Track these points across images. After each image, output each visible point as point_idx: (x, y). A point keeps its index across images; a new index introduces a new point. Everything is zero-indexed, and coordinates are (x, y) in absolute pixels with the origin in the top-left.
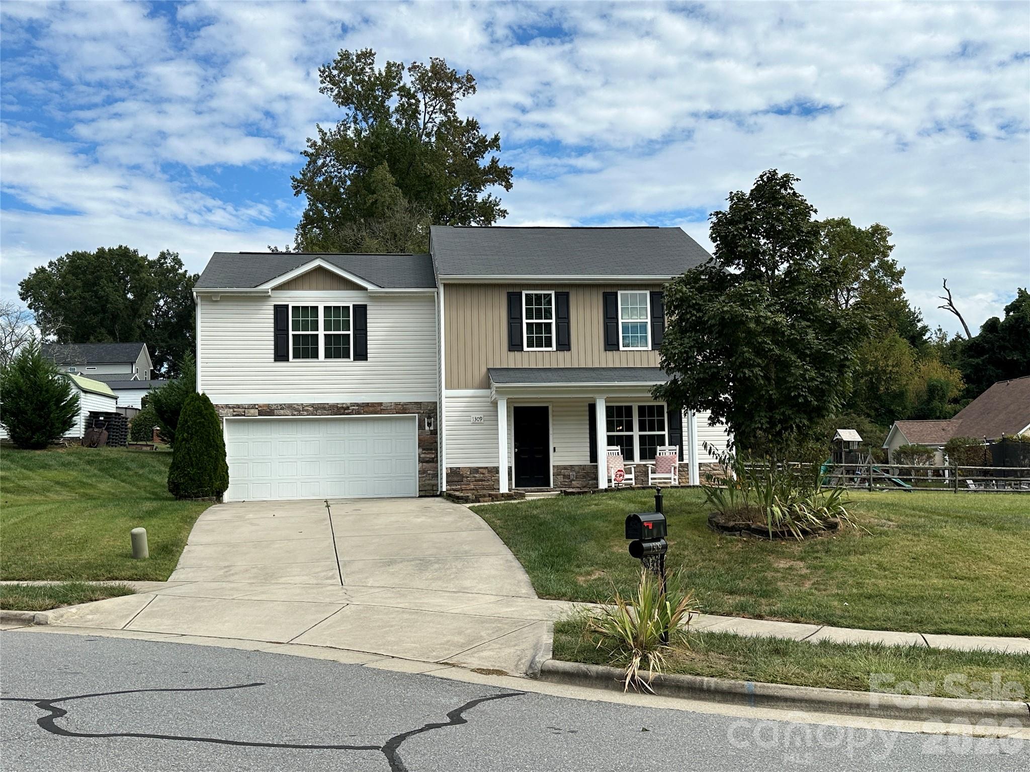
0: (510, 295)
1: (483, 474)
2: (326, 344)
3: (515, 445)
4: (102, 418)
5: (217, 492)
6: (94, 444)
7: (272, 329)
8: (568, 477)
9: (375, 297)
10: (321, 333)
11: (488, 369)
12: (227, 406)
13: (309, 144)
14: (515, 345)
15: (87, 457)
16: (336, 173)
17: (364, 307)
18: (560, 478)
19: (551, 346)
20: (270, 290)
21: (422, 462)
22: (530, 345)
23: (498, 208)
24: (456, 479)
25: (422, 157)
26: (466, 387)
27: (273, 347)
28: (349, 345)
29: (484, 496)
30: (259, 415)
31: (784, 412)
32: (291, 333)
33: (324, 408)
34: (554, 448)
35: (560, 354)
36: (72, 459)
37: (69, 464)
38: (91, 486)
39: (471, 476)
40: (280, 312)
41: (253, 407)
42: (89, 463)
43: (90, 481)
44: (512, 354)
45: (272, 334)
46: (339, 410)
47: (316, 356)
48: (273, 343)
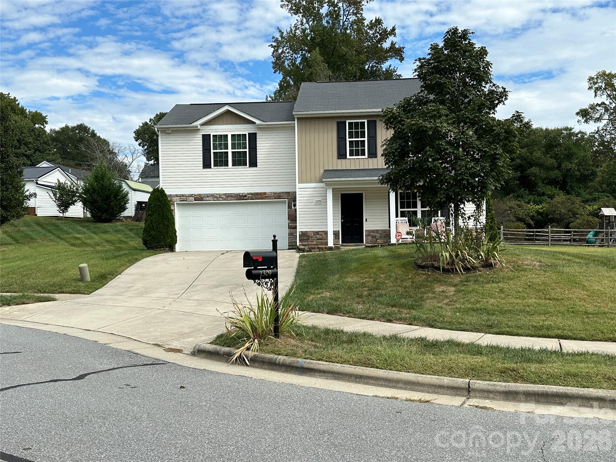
0: (338, 123)
1: (322, 235)
2: (233, 158)
3: (342, 217)
4: (144, 205)
5: (169, 246)
6: (139, 220)
7: (202, 149)
8: (375, 237)
9: (260, 128)
10: (230, 151)
11: (325, 170)
12: (177, 196)
13: (274, 40)
14: (342, 155)
15: (130, 227)
16: (290, 57)
17: (255, 134)
18: (370, 238)
19: (364, 155)
20: (199, 126)
21: (290, 228)
22: (351, 154)
23: (395, 73)
24: (305, 238)
25: (340, 43)
26: (311, 182)
27: (202, 160)
28: (246, 158)
29: (315, 248)
30: (195, 200)
31: (454, 190)
32: (212, 151)
33: (232, 196)
34: (366, 219)
35: (370, 160)
36: (121, 228)
37: (119, 231)
38: (126, 243)
39: (314, 236)
40: (206, 138)
41: (191, 196)
42: (131, 230)
43: (126, 240)
44: (340, 160)
45: (202, 152)
46: (241, 197)
47: (227, 165)
48: (202, 157)
